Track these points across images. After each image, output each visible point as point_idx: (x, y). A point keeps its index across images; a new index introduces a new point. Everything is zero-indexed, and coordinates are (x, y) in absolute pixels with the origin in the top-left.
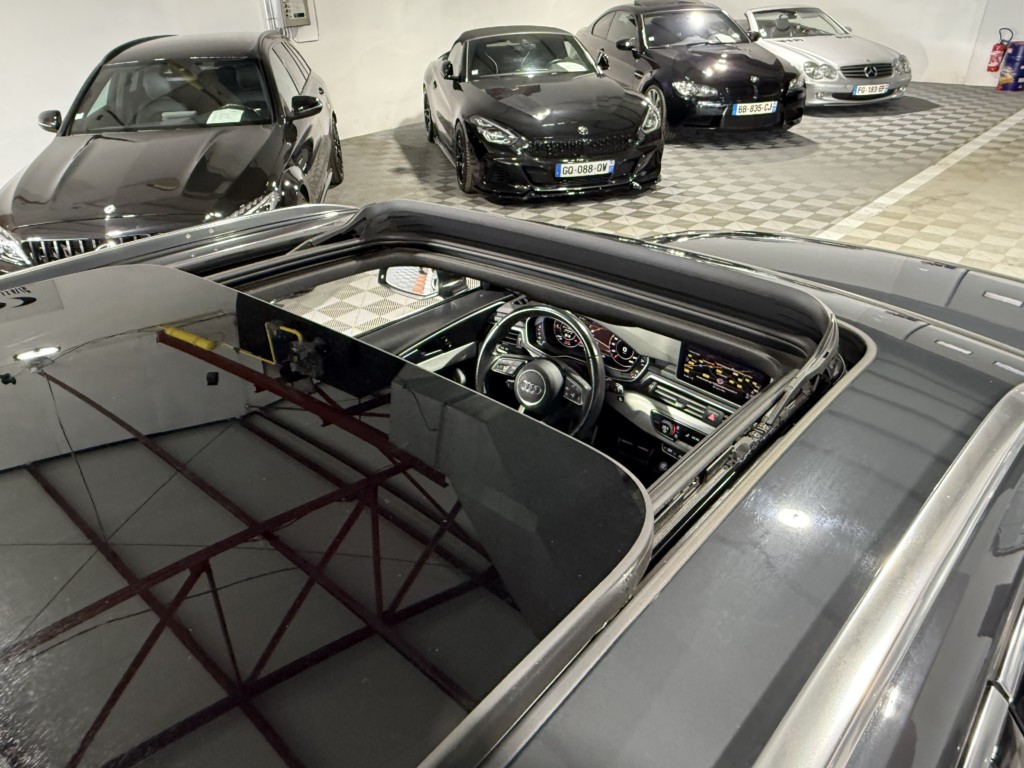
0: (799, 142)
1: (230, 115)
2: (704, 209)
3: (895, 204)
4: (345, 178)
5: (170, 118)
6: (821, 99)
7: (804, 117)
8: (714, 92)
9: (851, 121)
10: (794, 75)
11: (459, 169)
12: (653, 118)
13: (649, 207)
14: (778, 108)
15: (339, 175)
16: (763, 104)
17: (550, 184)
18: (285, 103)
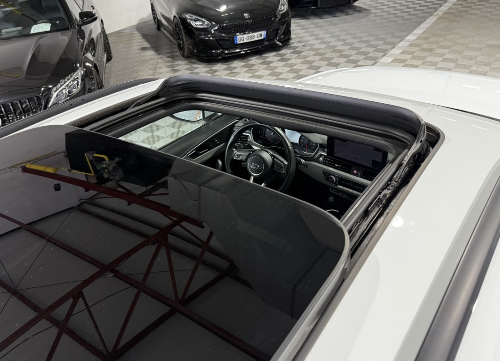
0: (359, 10)
2: (318, 52)
3: (416, 39)
4: (113, 57)
5: (7, 33)
11: (179, 45)
12: (283, 5)
13: (288, 55)
15: (110, 56)
17: (233, 48)
18: (75, 16)
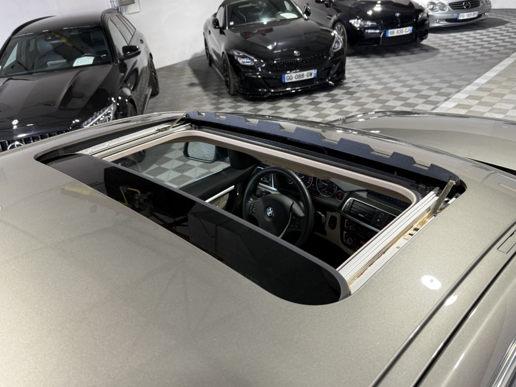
0: (427, 49)
1: (87, 60)
3: (487, 83)
4: (161, 91)
5: (52, 65)
6: (439, 23)
7: (429, 35)
8: (375, 24)
9: (458, 35)
10: (421, 10)
11: (226, 82)
13: (338, 96)
14: (413, 30)
15: (156, 90)
16: (404, 29)
17: (280, 87)
18: (119, 50)
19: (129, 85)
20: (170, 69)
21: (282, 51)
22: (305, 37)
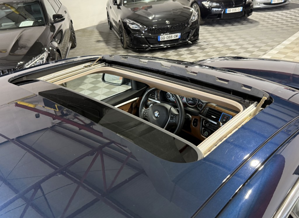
0: (252, 22)
1: (29, 23)
2: (216, 49)
4: (77, 45)
5: (5, 26)
6: (259, 5)
7: (253, 12)
8: (218, 4)
9: (271, 13)
11: (121, 40)
12: (194, 16)
13: (195, 50)
14: (243, 9)
15: (75, 44)
16: (237, 8)
17: (156, 44)
18: (50, 17)
19: (56, 40)
20: (84, 31)
21: (158, 21)
22: (173, 12)
